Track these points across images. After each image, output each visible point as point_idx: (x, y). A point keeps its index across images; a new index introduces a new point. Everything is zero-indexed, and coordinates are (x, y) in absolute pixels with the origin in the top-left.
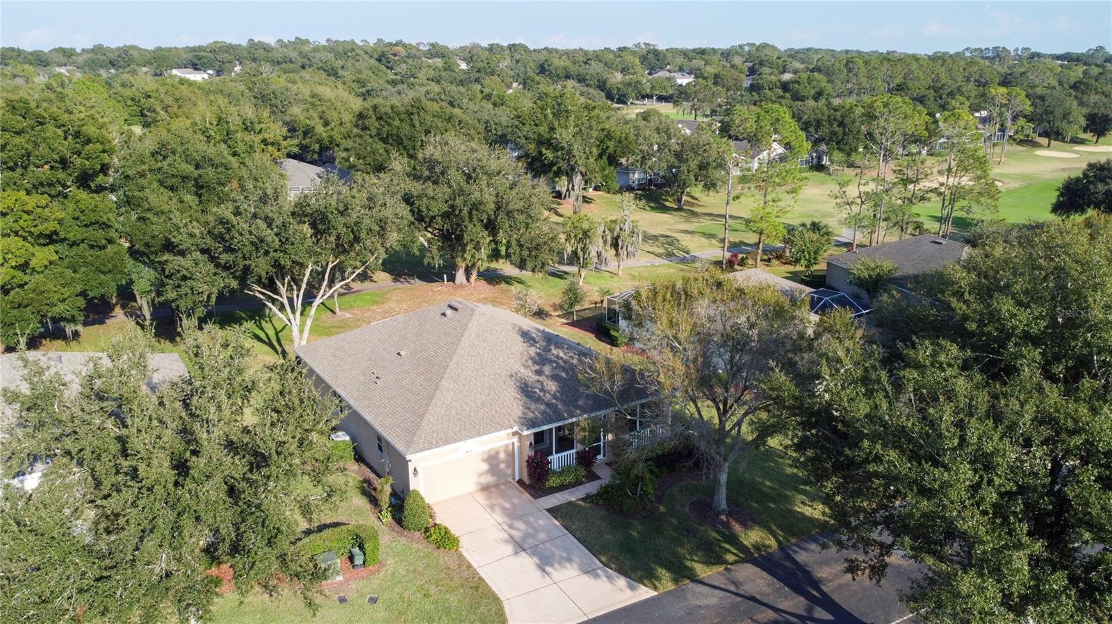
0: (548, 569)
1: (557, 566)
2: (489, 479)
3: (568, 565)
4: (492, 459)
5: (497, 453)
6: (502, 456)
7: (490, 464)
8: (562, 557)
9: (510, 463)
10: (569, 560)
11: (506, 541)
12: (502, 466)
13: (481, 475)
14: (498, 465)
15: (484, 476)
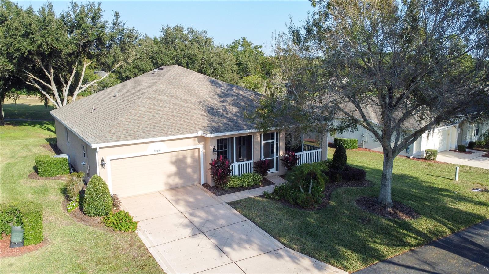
0: (227, 249)
1: (236, 247)
2: (176, 181)
3: (247, 246)
4: (179, 163)
5: (185, 158)
6: (189, 161)
7: (178, 167)
8: (241, 239)
9: (196, 168)
10: (249, 241)
11: (186, 226)
12: (189, 170)
13: (169, 176)
14: (185, 168)
15: (172, 178)
